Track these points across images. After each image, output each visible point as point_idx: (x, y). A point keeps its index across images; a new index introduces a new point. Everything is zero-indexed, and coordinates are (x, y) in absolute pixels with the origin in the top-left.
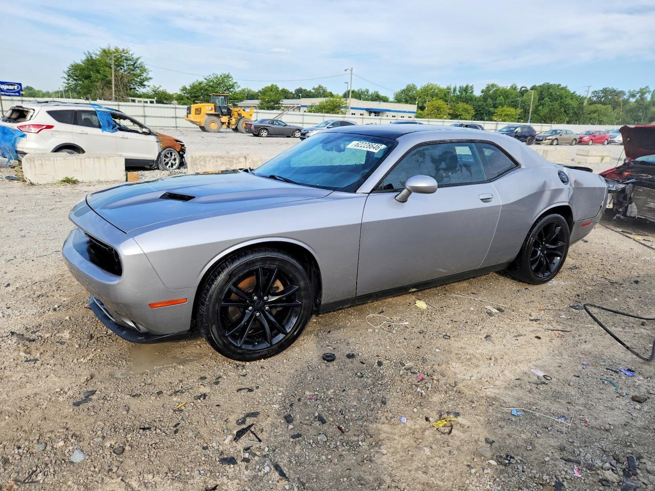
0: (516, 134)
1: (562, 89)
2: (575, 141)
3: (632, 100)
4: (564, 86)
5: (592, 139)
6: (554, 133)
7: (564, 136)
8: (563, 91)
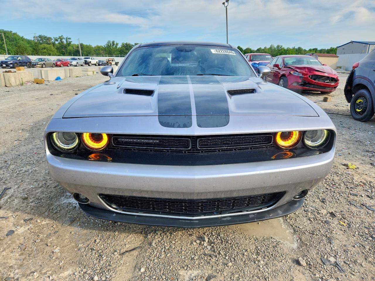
0: (20, 61)
1: (14, 34)
2: (54, 65)
3: (57, 43)
4: (15, 32)
5: (62, 64)
6: (40, 60)
7: (48, 62)
8: (15, 35)
